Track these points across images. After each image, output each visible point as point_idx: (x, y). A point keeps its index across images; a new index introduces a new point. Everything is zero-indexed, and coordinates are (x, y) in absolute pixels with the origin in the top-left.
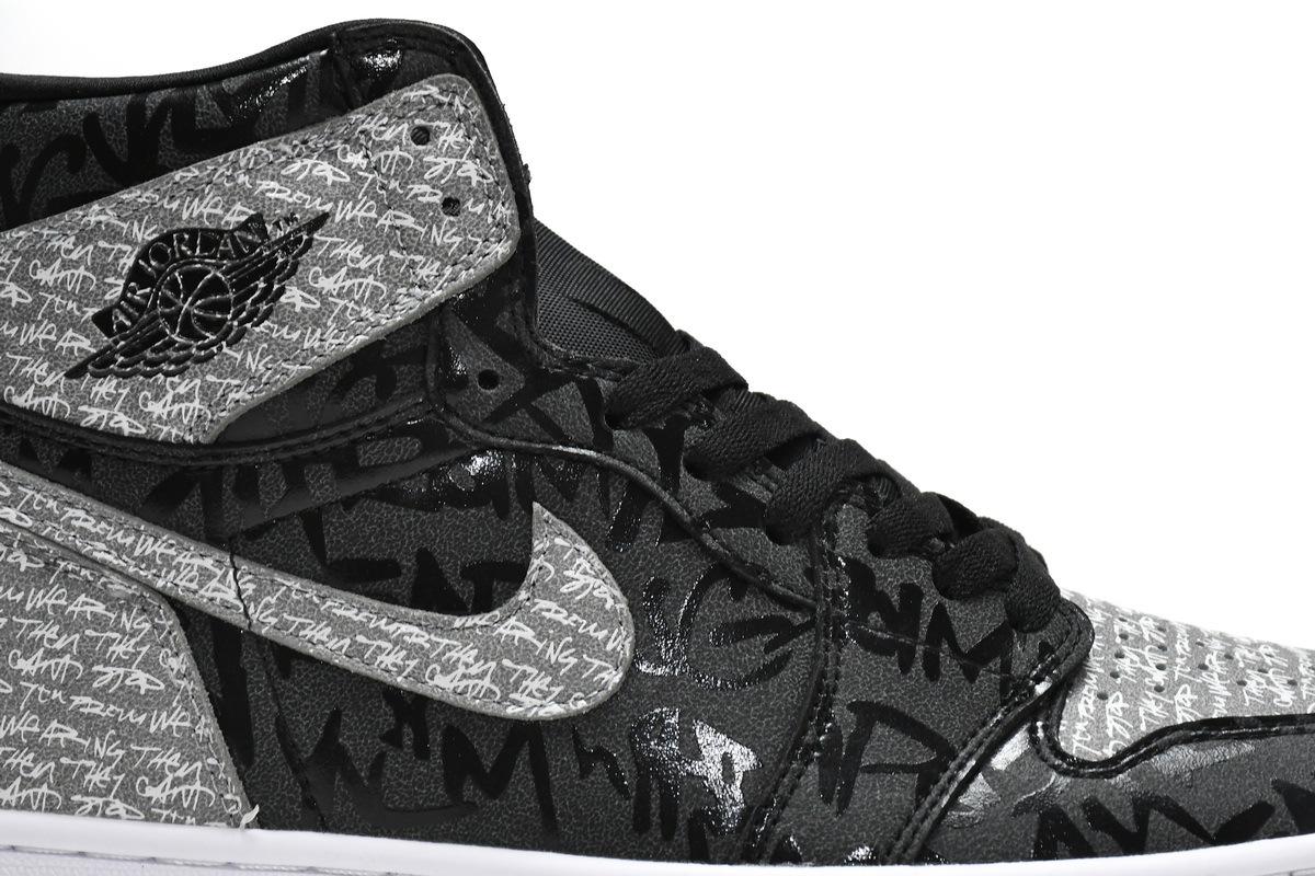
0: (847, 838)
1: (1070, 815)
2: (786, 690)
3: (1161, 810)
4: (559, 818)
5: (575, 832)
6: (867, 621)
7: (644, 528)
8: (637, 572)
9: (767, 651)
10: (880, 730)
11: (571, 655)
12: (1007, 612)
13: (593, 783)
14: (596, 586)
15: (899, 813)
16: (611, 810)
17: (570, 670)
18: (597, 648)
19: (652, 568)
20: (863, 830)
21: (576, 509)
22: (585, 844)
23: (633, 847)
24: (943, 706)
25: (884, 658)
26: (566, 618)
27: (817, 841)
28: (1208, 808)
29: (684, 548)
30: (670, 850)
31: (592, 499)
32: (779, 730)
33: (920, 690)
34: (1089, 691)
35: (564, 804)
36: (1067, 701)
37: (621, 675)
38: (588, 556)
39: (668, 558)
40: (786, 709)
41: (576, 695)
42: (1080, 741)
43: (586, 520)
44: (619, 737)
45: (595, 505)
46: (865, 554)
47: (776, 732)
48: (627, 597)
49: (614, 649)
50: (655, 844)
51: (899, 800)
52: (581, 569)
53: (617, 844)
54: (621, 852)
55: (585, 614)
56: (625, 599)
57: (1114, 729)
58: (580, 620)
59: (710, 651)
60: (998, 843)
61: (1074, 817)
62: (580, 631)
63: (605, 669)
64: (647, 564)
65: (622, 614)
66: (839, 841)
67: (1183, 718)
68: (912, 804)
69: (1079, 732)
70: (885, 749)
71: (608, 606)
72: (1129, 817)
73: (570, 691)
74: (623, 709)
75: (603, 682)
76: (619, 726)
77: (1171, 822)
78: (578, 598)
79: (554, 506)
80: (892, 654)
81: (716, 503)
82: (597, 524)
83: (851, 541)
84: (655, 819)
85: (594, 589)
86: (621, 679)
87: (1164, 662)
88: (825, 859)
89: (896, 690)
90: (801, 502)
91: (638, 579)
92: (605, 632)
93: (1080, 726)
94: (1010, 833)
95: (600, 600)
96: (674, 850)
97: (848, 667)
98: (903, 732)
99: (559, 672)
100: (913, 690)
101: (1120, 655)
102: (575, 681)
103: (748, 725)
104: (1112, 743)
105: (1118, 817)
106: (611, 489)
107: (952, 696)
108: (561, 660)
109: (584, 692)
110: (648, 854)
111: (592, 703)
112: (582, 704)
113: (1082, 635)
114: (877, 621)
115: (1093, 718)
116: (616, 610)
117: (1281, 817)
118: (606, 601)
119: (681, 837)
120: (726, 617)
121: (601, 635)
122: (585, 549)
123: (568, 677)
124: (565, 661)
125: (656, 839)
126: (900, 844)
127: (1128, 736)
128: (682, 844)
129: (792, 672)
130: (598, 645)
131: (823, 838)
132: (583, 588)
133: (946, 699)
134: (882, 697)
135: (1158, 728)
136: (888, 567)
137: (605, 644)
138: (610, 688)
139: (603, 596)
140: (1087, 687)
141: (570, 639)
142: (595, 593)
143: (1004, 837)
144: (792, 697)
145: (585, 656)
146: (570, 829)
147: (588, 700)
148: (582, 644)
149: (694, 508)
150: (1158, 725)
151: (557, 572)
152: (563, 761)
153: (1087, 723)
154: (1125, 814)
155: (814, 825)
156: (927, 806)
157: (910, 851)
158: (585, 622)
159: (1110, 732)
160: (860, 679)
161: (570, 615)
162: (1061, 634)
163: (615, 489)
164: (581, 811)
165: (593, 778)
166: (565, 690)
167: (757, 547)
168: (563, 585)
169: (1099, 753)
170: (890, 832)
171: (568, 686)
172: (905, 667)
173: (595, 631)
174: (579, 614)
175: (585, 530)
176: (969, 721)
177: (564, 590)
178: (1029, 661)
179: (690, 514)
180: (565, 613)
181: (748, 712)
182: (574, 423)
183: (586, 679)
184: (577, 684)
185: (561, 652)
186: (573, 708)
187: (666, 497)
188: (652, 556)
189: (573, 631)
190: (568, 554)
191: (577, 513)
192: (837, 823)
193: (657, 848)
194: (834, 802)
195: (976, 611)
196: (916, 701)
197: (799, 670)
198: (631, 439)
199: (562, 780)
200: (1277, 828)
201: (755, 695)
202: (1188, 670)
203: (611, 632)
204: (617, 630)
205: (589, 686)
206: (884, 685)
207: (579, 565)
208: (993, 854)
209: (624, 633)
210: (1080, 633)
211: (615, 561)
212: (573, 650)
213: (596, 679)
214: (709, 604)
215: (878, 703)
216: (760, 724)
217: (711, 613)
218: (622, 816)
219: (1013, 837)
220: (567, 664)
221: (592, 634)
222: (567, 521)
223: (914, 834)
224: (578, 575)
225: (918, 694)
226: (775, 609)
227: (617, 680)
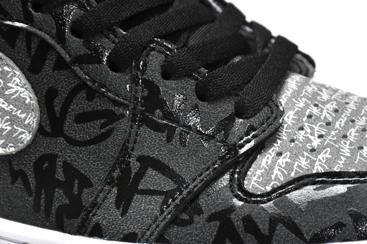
0: (124, 228)
1: (236, 224)
2: (109, 148)
3: (284, 224)
4: (2, 202)
5: (9, 209)
6: (154, 114)
7: (47, 63)
8: (43, 85)
9: (102, 127)
10: (151, 172)
11: (9, 125)
12: (235, 108)
13: (16, 187)
14: (22, 91)
15: (151, 217)
16: (24, 201)
17: (7, 133)
18: (20, 122)
19: (50, 83)
20: (132, 224)
21: (15, 52)
22: (13, 216)
23: (32, 220)
24: (187, 160)
25: (160, 134)
26: (7, 107)
27: (110, 228)
28: (310, 224)
29: (67, 73)
30: (48, 224)
31: (23, 47)
32: (103, 168)
33: (176, 151)
34: (273, 151)
35: (4, 196)
36: (258, 157)
37: (31, 136)
38: (19, 76)
39: (58, 79)
40: (108, 158)
41: (10, 145)
42: (255, 181)
43: (20, 58)
44: (29, 166)
45: (25, 50)
46: (158, 78)
47: (101, 169)
48: (37, 97)
49: (29, 123)
50: (42, 220)
51: (152, 209)
52: (15, 82)
53: (26, 217)
54: (28, 221)
55: (16, 105)
56: (36, 98)
57: (277, 175)
58: (13, 108)
59: (75, 126)
60: (197, 235)
61: (237, 225)
62: (13, 113)
63: (24, 133)
64: (48, 81)
65: (33, 106)
66: (120, 228)
67: (317, 169)
68: (159, 212)
69: (257, 176)
70: (151, 182)
71: (27, 102)
72: (267, 226)
73: (8, 143)
74: (32, 153)
75: (22, 139)
76: (30, 161)
77: (288, 231)
78: (13, 97)
79: (5, 51)
80: (164, 132)
81: (83, 51)
82: (25, 60)
83: (152, 72)
84: (43, 208)
85: (21, 93)
86: (31, 138)
87: (324, 133)
88: (113, 237)
89: (163, 151)
90: (127, 51)
91: (43, 88)
92: (25, 115)
93: (259, 172)
94: (204, 231)
95: (23, 98)
96: (49, 224)
97: (141, 138)
98: (162, 174)
99: (2, 133)
100: (172, 151)
101: (302, 129)
102: (10, 138)
103: (89, 165)
104: (272, 183)
105: (261, 226)
106: (32, 43)
107: (193, 154)
108: (4, 127)
109: (13, 143)
110: (39, 224)
111: (17, 149)
112: (12, 150)
113: (277, 120)
114: (159, 114)
115: (267, 168)
116: (30, 104)
117: (349, 231)
118: (26, 99)
119: (53, 218)
120: (84, 109)
121: (23, 116)
122: (18, 73)
123: (7, 136)
124: (5, 128)
125: (42, 217)
126: (149, 233)
127: (282, 179)
128: (53, 221)
129: (113, 139)
130: (21, 121)
131: (113, 226)
132: (16, 92)
133: (189, 156)
134: (155, 154)
135: (301, 175)
136: (171, 85)
137: (25, 120)
138: (25, 143)
139: (25, 96)
140: (273, 148)
141: (8, 117)
142: (21, 95)
143: (201, 233)
144: (112, 152)
145: (15, 126)
146: (7, 208)
147: (15, 147)
148: (14, 120)
149: (72, 53)
150: (302, 173)
151: (4, 83)
152: (4, 176)
153: (263, 170)
154: (264, 225)
155: (110, 219)
156: (166, 214)
157: (152, 237)
158: (16, 109)
159: (273, 177)
160: (146, 145)
161: (9, 106)
162: (264, 119)
163: (35, 43)
164: (11, 200)
165: (16, 185)
166: (5, 142)
167: (102, 74)
168: (7, 90)
169: (263, 189)
170: (144, 226)
171: (6, 140)
172: (169, 139)
173: (20, 114)
174: (13, 105)
175: (19, 62)
176: (199, 168)
177: (7, 93)
178: (239, 135)
179: (70, 56)
180: (7, 104)
181: (89, 158)
182: (14, 10)
183: (15, 137)
184: (10, 140)
185: (4, 123)
186: (8, 151)
187: (58, 47)
188: (50, 77)
189: (9, 113)
190: (10, 75)
191: (16, 54)
192: (121, 219)
193: (42, 222)
194: (121, 209)
195: (216, 108)
196: (172, 157)
197: (117, 138)
198: (43, 18)
199: (3, 184)
200: (346, 237)
201: (94, 150)
202: (335, 139)
203: (28, 115)
204: (30, 114)
205: (16, 141)
206: (157, 148)
207: (15, 81)
208: (193, 241)
209: (34, 116)
210: (276, 118)
211: (33, 79)
212: (9, 123)
213: (19, 138)
214: (76, 102)
215: (152, 157)
216: (94, 165)
217: (77, 107)
218: (29, 205)
219: (205, 233)
220: (6, 130)
221: (18, 115)
222: (11, 58)
223: (156, 228)
224: (14, 86)
225: (174, 153)
226: (109, 106)
227: (28, 139)
